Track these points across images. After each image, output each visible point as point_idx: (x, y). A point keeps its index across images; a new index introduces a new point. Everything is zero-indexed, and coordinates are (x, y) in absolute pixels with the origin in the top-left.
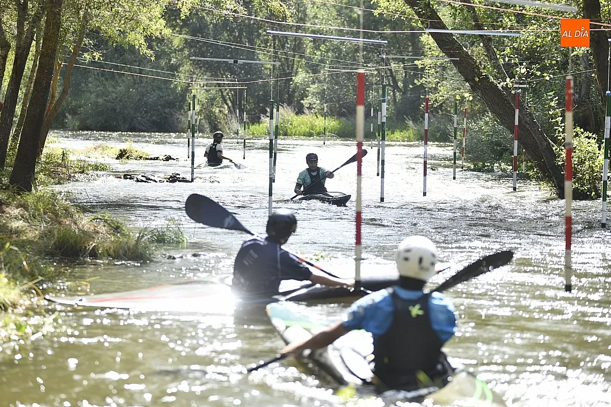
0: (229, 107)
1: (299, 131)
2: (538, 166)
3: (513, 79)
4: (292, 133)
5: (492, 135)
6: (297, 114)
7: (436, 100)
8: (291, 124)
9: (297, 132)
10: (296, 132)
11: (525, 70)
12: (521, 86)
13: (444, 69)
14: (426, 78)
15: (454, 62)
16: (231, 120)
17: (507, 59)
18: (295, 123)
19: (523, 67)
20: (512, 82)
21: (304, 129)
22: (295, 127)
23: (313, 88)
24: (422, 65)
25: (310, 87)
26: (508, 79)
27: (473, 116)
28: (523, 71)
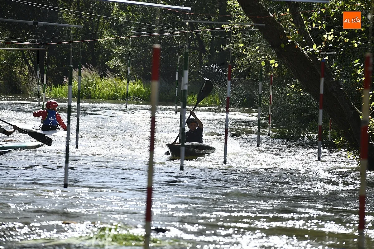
0: (30, 68)
1: (103, 94)
2: (345, 135)
3: (320, 46)
4: (96, 95)
5: (298, 102)
6: (101, 77)
7: (242, 66)
8: (95, 87)
9: (101, 94)
10: (99, 94)
11: (332, 36)
12: (328, 53)
13: (251, 33)
14: (232, 43)
15: (260, 28)
16: (32, 81)
17: (314, 25)
18: (100, 85)
19: (330, 33)
20: (319, 49)
21: (108, 91)
22: (99, 89)
23: (118, 50)
24: (228, 29)
25: (115, 48)
26: (315, 46)
27: (280, 82)
28: (331, 37)
